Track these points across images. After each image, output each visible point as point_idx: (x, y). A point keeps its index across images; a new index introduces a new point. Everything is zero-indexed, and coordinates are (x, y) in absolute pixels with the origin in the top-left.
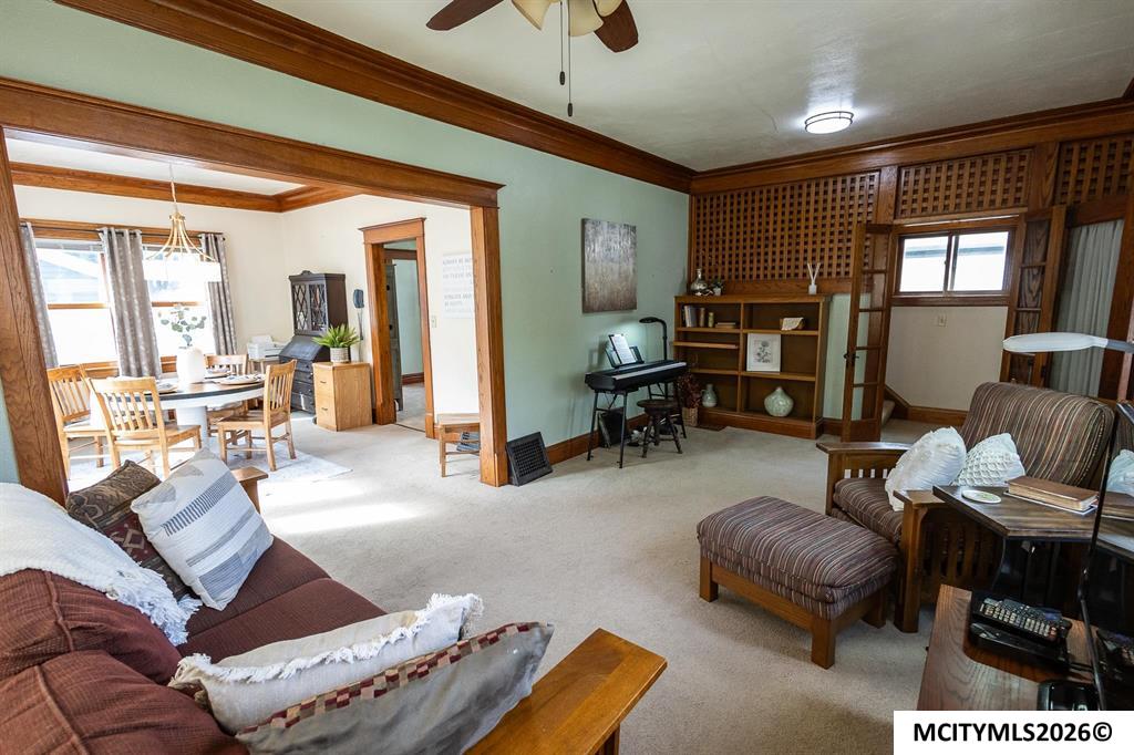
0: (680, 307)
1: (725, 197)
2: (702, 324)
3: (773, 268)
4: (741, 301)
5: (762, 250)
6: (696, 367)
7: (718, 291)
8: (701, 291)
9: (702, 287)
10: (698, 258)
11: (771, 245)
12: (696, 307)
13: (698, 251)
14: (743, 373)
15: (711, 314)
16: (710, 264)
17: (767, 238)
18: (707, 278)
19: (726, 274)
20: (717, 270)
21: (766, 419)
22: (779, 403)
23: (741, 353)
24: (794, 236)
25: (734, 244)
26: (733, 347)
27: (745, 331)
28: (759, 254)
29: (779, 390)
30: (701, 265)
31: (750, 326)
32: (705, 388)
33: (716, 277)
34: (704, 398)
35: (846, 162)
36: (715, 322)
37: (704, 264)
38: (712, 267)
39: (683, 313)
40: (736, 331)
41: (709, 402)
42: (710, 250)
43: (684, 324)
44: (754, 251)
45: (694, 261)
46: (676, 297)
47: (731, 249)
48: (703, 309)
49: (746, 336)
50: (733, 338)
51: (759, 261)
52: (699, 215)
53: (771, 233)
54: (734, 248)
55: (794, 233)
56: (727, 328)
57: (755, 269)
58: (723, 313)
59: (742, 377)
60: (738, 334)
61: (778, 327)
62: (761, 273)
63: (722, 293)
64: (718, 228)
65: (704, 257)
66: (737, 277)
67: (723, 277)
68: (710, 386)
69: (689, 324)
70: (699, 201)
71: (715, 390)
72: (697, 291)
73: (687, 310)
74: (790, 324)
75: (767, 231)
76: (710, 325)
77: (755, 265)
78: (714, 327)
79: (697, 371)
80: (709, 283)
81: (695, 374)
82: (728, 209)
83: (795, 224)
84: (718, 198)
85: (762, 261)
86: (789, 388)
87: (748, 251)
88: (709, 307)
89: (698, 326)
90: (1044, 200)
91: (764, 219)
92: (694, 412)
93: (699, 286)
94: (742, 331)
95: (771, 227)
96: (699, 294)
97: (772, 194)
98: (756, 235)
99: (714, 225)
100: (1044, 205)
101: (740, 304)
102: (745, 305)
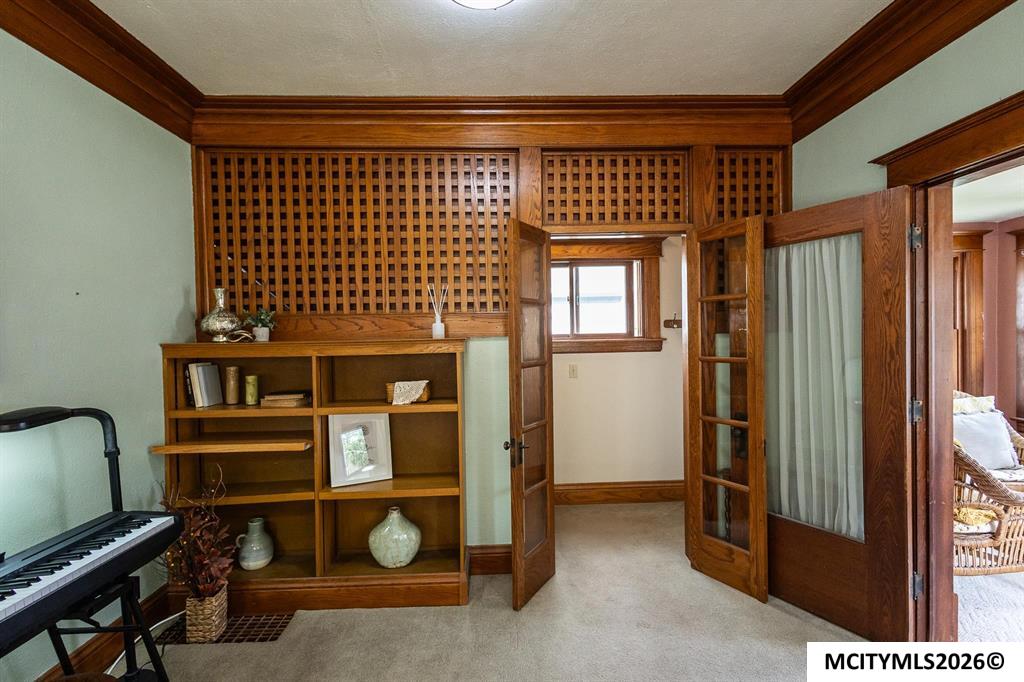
0: (177, 364)
1: (268, 161)
2: (232, 398)
3: (366, 293)
4: (313, 352)
5: (344, 261)
6: (220, 493)
7: (262, 333)
8: (224, 332)
9: (226, 324)
10: (218, 269)
11: (358, 255)
12: (218, 366)
13: (217, 257)
14: (324, 496)
15: (251, 379)
16: (245, 282)
17: (351, 241)
18: (240, 309)
19: (279, 301)
20: (259, 295)
21: (375, 580)
22: (395, 541)
23: (318, 455)
24: (397, 241)
25: (291, 248)
26: (299, 446)
27: (324, 411)
28: (338, 268)
29: (395, 516)
30: (225, 282)
31: (333, 398)
32: (246, 531)
33: (259, 307)
34: (246, 548)
35: (470, 128)
36: (260, 395)
37: (232, 282)
38: (249, 288)
39: (187, 379)
40: (305, 412)
41: (256, 557)
42: (244, 256)
43: (190, 401)
44: (330, 261)
45: (209, 273)
46: (164, 347)
47: (285, 255)
48: (232, 370)
49: (325, 420)
50: (300, 429)
51: (339, 280)
52: (215, 189)
53: (357, 232)
54: (291, 255)
55: (396, 234)
56: (287, 405)
57: (333, 294)
58: (274, 377)
59: (323, 502)
60: (310, 418)
61: (385, 400)
62: (345, 300)
63: (272, 337)
64: (257, 216)
65: (231, 269)
66: (300, 307)
67: (273, 307)
68: (256, 525)
69: (201, 400)
70: (214, 162)
71: (269, 530)
72: (215, 333)
73: (196, 373)
74: (406, 393)
75: (350, 228)
76: (250, 399)
77: (333, 287)
78: (258, 404)
79: (223, 501)
80: (242, 319)
81: (218, 509)
82: (275, 182)
83: (396, 221)
84: (255, 162)
85: (345, 280)
86: (411, 511)
87: (318, 261)
88: (245, 368)
89: (224, 404)
90: (708, 217)
91: (343, 208)
92: (216, 604)
93: (218, 323)
94: (316, 412)
95: (357, 222)
96: (222, 339)
97: (355, 167)
98: (331, 235)
99: (249, 210)
100: (708, 223)
101: (309, 359)
102: (319, 359)
